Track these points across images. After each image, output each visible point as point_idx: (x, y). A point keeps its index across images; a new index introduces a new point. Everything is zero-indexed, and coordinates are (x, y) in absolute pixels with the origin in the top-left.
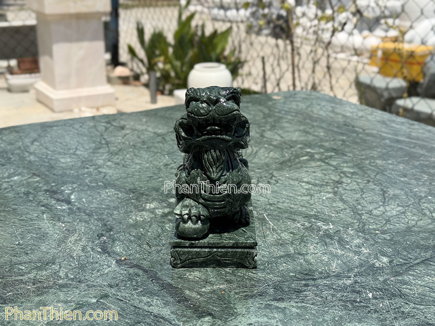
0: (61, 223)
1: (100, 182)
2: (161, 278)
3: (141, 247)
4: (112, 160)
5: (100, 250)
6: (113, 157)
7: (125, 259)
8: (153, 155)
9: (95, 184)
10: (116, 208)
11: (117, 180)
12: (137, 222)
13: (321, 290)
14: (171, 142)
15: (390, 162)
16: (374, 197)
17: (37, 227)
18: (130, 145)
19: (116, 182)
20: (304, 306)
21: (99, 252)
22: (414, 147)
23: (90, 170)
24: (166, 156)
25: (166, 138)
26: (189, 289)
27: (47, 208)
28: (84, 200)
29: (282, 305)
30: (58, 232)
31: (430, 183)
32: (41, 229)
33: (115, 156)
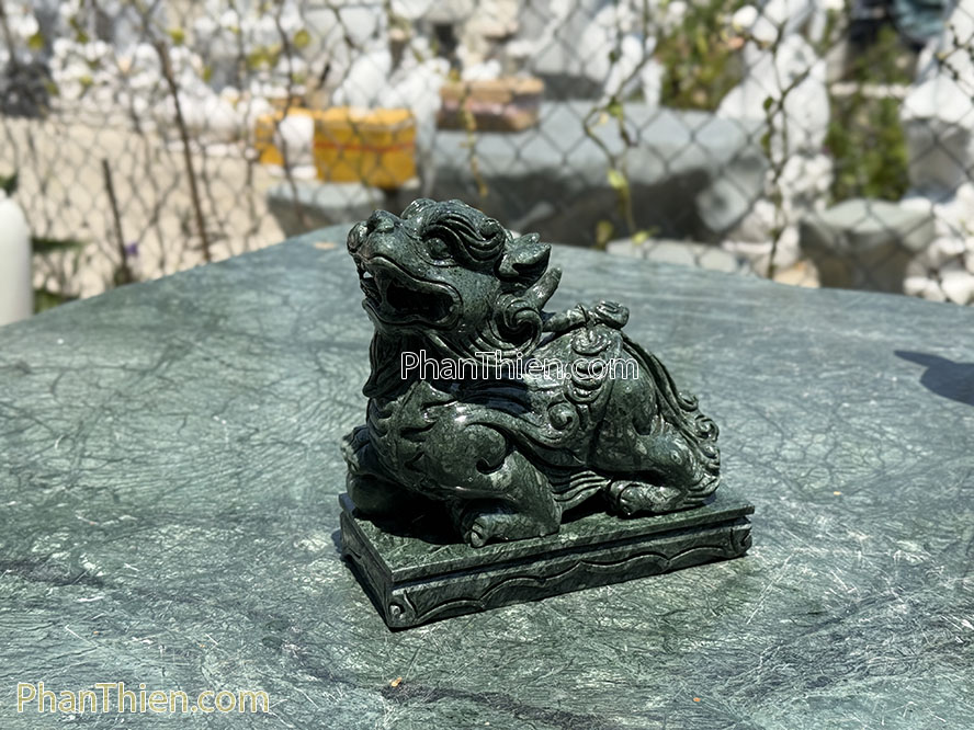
0: (135, 639)
1: (120, 515)
2: (528, 703)
3: (402, 645)
4: (87, 454)
5: (313, 678)
6: (81, 445)
7: (400, 683)
8: (181, 422)
9: (112, 522)
10: (238, 568)
11: (158, 499)
12: (326, 589)
13: (874, 639)
14: (192, 383)
15: (698, 347)
16: (750, 424)
17: (79, 663)
18: (94, 409)
19: (161, 504)
20: (882, 682)
21: (314, 683)
22: (708, 312)
23: (58, 489)
24: (216, 418)
25: (168, 375)
26: (622, 713)
27: (47, 608)
28: (128, 566)
29: (841, 691)
30: (153, 662)
31: (816, 376)
32: (96, 665)
33: (84, 442)
